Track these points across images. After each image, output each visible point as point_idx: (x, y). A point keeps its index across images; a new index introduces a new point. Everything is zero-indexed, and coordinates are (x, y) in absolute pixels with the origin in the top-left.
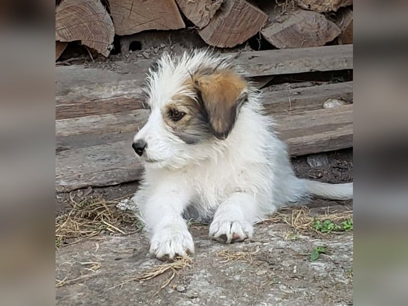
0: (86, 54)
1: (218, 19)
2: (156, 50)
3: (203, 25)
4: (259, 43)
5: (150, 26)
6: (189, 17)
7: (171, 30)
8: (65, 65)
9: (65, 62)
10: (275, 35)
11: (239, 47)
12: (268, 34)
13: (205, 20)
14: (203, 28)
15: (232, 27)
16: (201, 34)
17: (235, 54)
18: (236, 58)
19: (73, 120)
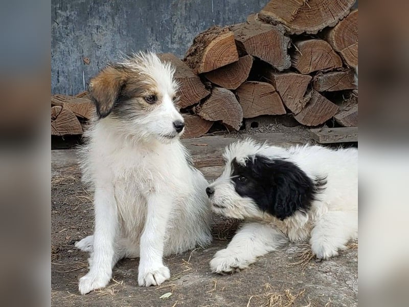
0: (225, 129)
1: (307, 108)
2: (267, 128)
3: (297, 112)
4: (332, 123)
5: (264, 112)
6: (289, 107)
7: (277, 115)
8: (212, 135)
9: (212, 134)
10: (344, 118)
11: (320, 126)
12: (339, 117)
13: (299, 109)
14: (297, 114)
15: (317, 113)
16: (296, 118)
17: (319, 129)
18: (320, 131)
19: (220, 167)
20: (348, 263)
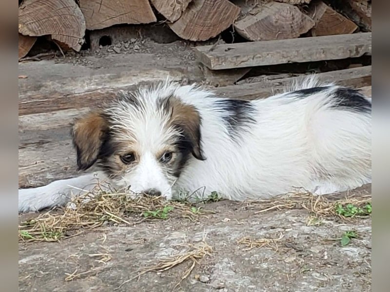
0: (56, 49)
1: (190, 12)
2: (127, 45)
3: (174, 19)
4: (231, 36)
5: (121, 20)
6: (161, 11)
7: (142, 25)
8: (34, 60)
9: (34, 57)
10: (249, 28)
11: (212, 40)
12: (242, 26)
13: (177, 14)
14: (175, 22)
15: (205, 20)
16: (172, 27)
17: (210, 47)
18: (212, 50)
19: (49, 114)
20: (253, 270)
